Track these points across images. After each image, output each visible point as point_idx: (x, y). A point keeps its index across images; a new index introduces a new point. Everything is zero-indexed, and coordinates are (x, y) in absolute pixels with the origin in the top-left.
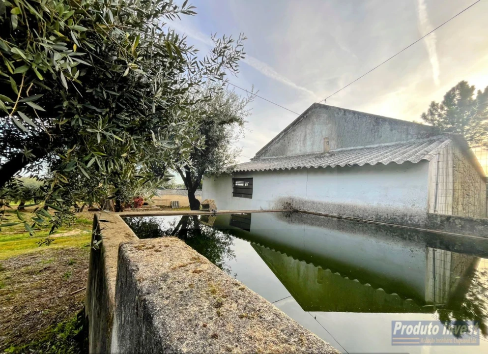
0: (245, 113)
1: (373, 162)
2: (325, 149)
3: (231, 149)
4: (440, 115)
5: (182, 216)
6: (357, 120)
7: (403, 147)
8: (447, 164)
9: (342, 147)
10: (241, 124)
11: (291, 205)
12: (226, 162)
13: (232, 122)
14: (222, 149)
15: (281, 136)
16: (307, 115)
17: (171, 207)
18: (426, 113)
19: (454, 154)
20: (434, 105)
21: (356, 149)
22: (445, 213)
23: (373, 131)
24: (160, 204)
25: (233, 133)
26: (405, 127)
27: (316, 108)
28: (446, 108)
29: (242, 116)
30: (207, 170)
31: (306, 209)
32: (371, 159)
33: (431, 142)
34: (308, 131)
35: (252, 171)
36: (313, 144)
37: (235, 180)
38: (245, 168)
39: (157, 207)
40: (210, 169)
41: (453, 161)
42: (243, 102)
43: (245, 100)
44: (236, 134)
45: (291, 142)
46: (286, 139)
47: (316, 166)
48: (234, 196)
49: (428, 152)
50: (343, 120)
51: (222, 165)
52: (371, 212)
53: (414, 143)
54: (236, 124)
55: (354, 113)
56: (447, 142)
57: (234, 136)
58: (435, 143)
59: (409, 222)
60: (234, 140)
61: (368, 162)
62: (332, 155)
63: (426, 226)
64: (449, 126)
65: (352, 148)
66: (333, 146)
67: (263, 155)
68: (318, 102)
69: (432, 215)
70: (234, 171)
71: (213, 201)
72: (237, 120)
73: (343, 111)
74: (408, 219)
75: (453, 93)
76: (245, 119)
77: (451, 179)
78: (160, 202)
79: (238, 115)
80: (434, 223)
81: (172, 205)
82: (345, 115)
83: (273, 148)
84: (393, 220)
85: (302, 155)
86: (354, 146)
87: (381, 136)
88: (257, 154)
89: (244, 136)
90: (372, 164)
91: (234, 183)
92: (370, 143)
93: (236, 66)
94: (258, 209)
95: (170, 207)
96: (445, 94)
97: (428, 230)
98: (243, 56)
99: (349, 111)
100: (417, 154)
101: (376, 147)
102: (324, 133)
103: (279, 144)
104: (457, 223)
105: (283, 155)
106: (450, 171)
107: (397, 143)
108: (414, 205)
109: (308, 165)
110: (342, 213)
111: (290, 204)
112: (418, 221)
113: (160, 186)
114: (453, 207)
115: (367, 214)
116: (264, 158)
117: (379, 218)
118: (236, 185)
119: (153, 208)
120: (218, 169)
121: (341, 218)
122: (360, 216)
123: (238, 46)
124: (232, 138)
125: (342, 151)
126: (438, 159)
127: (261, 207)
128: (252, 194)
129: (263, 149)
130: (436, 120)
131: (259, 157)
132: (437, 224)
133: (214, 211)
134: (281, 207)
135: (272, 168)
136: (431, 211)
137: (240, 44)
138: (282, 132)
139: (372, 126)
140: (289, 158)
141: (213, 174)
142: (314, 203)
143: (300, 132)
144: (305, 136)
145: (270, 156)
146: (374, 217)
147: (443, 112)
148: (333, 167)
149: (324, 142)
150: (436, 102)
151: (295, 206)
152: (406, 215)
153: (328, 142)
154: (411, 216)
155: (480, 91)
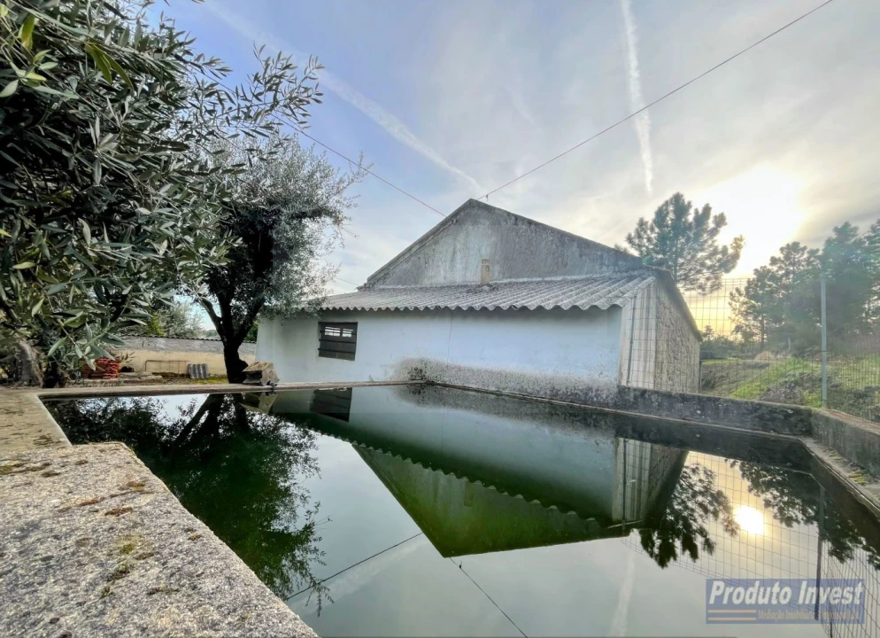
0: (345, 203)
1: (549, 306)
2: (482, 279)
3: (317, 267)
4: (649, 240)
5: (208, 395)
6: (534, 235)
7: (595, 284)
8: (648, 312)
9: (510, 277)
10: (337, 221)
11: (423, 373)
12: (306, 290)
13: (320, 216)
14: (299, 264)
15: (414, 249)
16: (458, 217)
17: (188, 376)
18: (633, 235)
19: (658, 298)
20: (642, 223)
21: (531, 282)
22: (644, 385)
23: (556, 255)
24: (162, 371)
25: (322, 237)
26: (599, 253)
27: (474, 207)
28: (657, 230)
29: (338, 207)
30: (266, 304)
31: (447, 380)
32: (549, 300)
33: (631, 278)
34: (459, 246)
35: (355, 309)
36: (466, 268)
37: (323, 325)
38: (343, 305)
39: (154, 377)
40: (273, 302)
41: (657, 308)
42: (341, 181)
43: (346, 178)
44: (327, 240)
45: (431, 262)
46: (421, 256)
47: (464, 305)
48: (321, 355)
49: (623, 293)
50: (514, 233)
51: (298, 296)
52: (543, 384)
53: (610, 279)
54: (328, 220)
55: (530, 222)
56: (651, 279)
57: (325, 241)
58: (636, 281)
59: (595, 399)
60: (323, 251)
61: (542, 304)
62: (494, 288)
63: (616, 405)
64: (660, 256)
65: (525, 280)
66: (497, 274)
67: (382, 282)
68: (476, 198)
69: (624, 388)
70: (321, 308)
71: (271, 366)
72: (329, 213)
73: (513, 218)
74: (594, 394)
75: (666, 209)
76: (345, 212)
77: (653, 334)
78: (163, 365)
79: (332, 204)
80: (626, 401)
81: (191, 372)
82: (516, 224)
83: (398, 270)
84: (574, 396)
85: (447, 286)
86: (528, 277)
87: (567, 264)
88: (369, 279)
89: (342, 243)
90: (548, 308)
91: (322, 332)
92: (550, 273)
93: (304, 115)
94: (365, 379)
95: (186, 376)
96: (656, 209)
97: (619, 411)
98: (319, 98)
99: (523, 219)
100: (610, 295)
101: (560, 281)
102: (483, 252)
103: (410, 263)
104: (653, 400)
105: (416, 283)
106: (653, 322)
107: (588, 276)
108: (602, 373)
109: (452, 304)
110: (503, 386)
111: (421, 371)
112: (607, 397)
113: (112, 335)
114: (655, 376)
115: (538, 388)
116: (382, 287)
117: (555, 394)
118: (326, 334)
119: (144, 378)
120: (288, 304)
121: (502, 395)
122: (529, 390)
123: (306, 78)
124: (319, 246)
125: (510, 283)
126: (634, 305)
127: (370, 377)
128: (354, 353)
129: (382, 270)
130: (644, 246)
131: (373, 285)
132: (630, 401)
133: (272, 385)
134: (405, 377)
135: (392, 306)
136: (624, 383)
137: (311, 75)
138: (415, 244)
139: (554, 246)
140: (424, 290)
141: (279, 312)
142: (460, 369)
143: (445, 247)
144: (454, 253)
145: (394, 284)
146: (549, 392)
147: (653, 236)
148: (491, 309)
149: (482, 266)
150: (646, 219)
151: (430, 375)
152: (590, 389)
153: (488, 267)
154: (597, 390)
155: (696, 211)
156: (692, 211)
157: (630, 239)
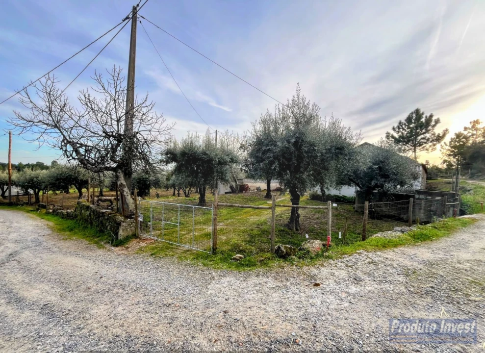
75: (412, 116)
96: (407, 116)
150: (402, 120)
155: (426, 117)
156: (424, 116)
157: (394, 129)
